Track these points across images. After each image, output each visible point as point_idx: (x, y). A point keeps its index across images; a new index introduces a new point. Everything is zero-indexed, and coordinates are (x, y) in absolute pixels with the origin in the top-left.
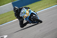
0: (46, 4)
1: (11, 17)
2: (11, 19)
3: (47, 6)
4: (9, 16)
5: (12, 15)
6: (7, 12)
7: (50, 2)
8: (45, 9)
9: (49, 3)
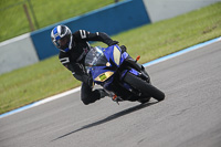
0: (161, 38)
1: (25, 91)
2: (26, 97)
3: (169, 48)
4: (17, 85)
5: (30, 80)
6: (13, 71)
7: (179, 33)
8: (160, 57)
9: (177, 36)
